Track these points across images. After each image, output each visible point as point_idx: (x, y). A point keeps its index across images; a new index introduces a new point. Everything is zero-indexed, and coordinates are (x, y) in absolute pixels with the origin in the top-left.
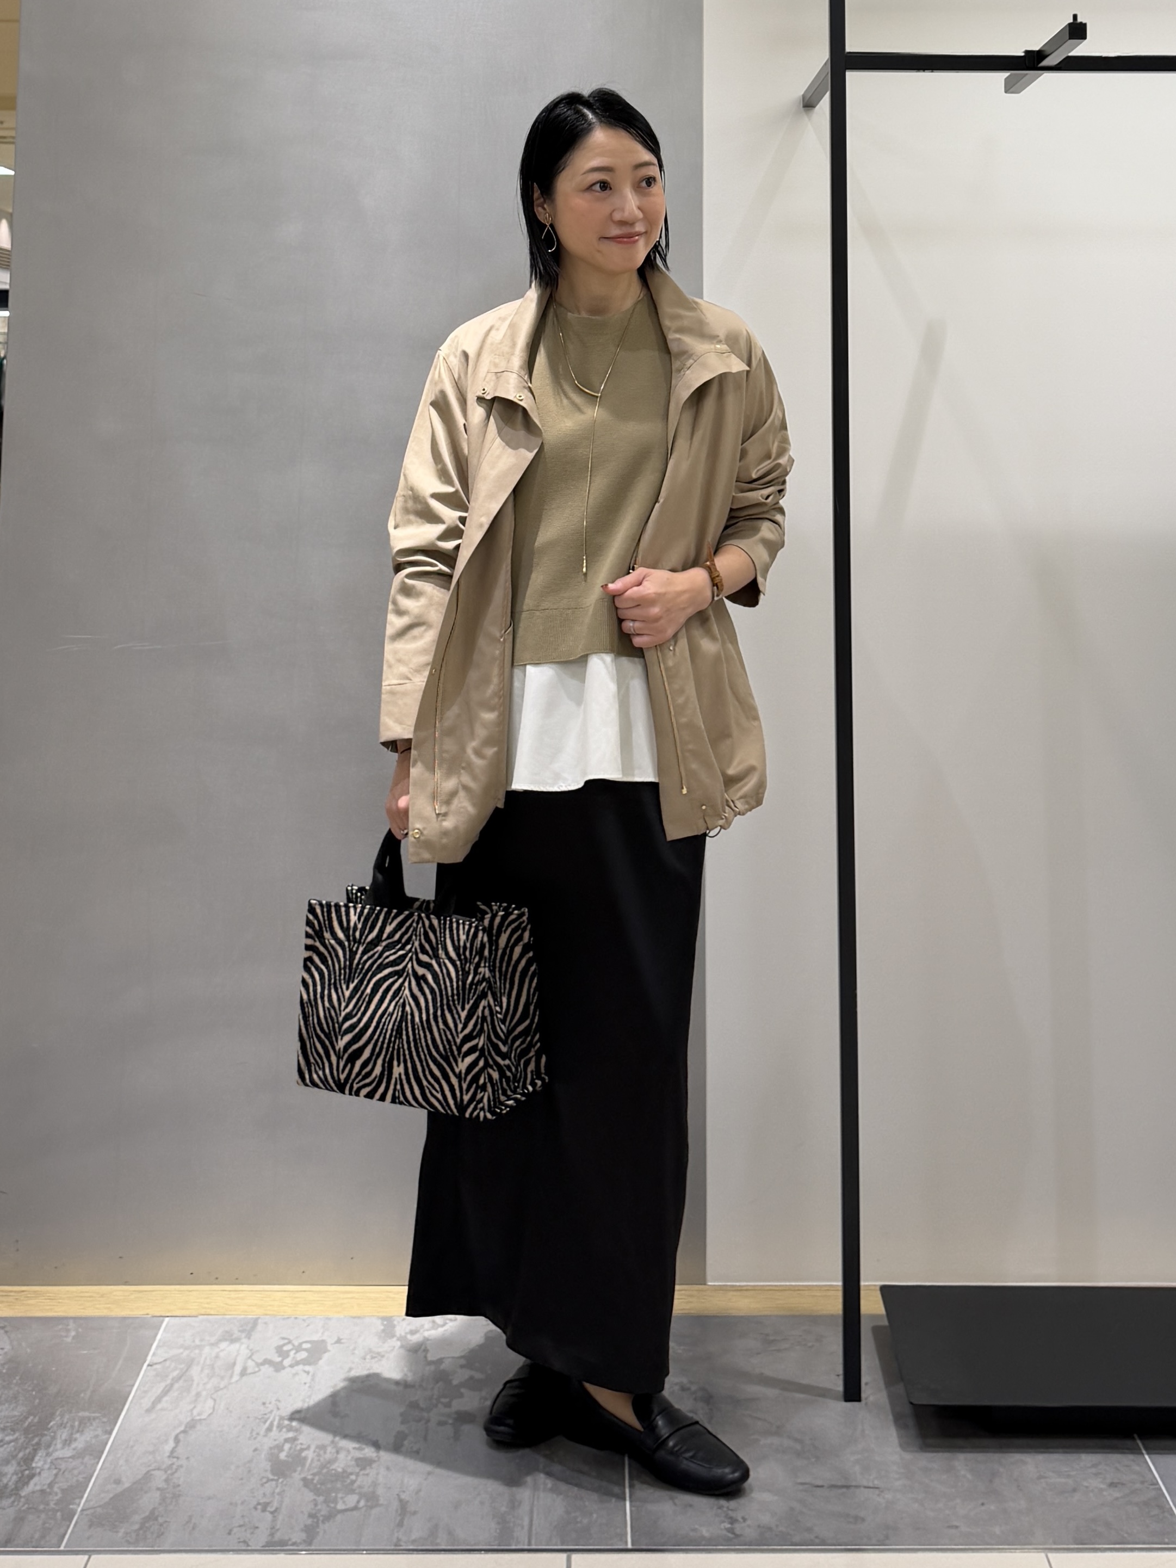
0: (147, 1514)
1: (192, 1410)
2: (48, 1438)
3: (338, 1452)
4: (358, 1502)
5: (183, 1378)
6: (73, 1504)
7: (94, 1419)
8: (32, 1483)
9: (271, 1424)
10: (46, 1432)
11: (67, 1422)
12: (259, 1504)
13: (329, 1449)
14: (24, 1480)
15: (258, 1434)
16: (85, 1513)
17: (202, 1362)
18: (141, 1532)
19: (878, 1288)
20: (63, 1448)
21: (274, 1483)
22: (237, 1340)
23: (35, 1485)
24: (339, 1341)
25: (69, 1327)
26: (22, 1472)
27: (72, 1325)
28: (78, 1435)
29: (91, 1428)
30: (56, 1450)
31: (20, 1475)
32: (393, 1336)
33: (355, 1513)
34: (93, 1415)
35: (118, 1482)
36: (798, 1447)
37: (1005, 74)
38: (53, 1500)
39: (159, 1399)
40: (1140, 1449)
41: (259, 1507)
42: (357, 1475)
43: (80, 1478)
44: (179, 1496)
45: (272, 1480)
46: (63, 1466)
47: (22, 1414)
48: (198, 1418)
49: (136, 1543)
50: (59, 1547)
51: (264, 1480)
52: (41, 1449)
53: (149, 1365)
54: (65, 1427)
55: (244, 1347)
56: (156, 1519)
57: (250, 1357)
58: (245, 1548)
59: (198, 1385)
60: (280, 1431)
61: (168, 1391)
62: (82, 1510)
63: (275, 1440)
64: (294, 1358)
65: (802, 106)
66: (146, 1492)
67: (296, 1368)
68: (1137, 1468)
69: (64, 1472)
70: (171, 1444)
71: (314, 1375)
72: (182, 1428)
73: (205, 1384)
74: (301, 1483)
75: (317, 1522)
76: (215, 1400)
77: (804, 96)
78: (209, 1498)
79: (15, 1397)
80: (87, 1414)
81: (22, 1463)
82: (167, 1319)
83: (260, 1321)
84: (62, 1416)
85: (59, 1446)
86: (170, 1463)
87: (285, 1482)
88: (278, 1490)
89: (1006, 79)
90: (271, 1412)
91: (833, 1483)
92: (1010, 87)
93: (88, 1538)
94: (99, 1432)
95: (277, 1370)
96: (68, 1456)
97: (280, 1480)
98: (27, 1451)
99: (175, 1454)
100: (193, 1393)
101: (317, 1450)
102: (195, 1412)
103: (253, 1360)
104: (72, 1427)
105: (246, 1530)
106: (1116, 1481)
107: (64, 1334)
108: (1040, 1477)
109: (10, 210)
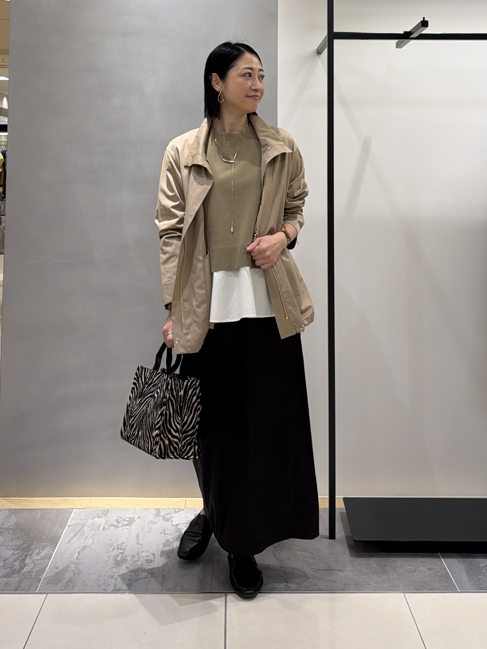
0: (68, 580)
1: (84, 543)
2: (31, 552)
3: (139, 558)
4: (147, 575)
5: (81, 531)
6: (41, 576)
7: (48, 545)
8: (25, 568)
9: (114, 548)
10: (30, 550)
11: (38, 547)
12: (110, 576)
13: (136, 556)
14: (22, 568)
15: (109, 551)
16: (45, 579)
17: (88, 524)
18: (66, 586)
19: (342, 498)
20: (36, 556)
21: (116, 568)
22: (101, 517)
23: (26, 569)
24: (139, 517)
25: (38, 512)
26: (21, 564)
27: (39, 512)
28: (42, 551)
29: (47, 549)
30: (34, 557)
31: (20, 566)
32: (160, 516)
33: (146, 579)
34: (47, 544)
35: (57, 568)
36: (312, 556)
37: (396, 41)
38: (33, 575)
39: (72, 538)
40: (440, 557)
41: (110, 577)
42: (147, 565)
43: (43, 567)
44: (80, 573)
45: (115, 567)
46: (37, 562)
47: (21, 544)
48: (87, 545)
49: (65, 589)
50: (36, 591)
51: (112, 567)
52: (28, 556)
53: (68, 526)
54: (37, 549)
55: (104, 520)
56: (72, 581)
57: (106, 523)
58: (105, 591)
59: (87, 533)
60: (117, 550)
61: (76, 535)
62: (44, 578)
63: (116, 553)
64: (122, 524)
65: (316, 53)
66: (68, 572)
67: (123, 527)
68: (439, 563)
69: (37, 565)
70: (77, 554)
71: (130, 530)
72: (81, 549)
73: (89, 533)
74: (126, 568)
75: (132, 583)
76: (93, 539)
77: (317, 49)
78: (91, 574)
79: (18, 538)
80: (45, 544)
81: (21, 561)
82: (74, 510)
83: (109, 510)
84: (36, 544)
85: (35, 555)
86: (77, 561)
87: (119, 568)
88: (117, 571)
89: (397, 43)
90: (114, 543)
91: (325, 568)
92: (398, 46)
93: (46, 588)
94: (50, 550)
95: (116, 528)
96: (38, 559)
97: (118, 567)
98: (23, 557)
99: (78, 558)
100: (85, 536)
101: (132, 557)
102: (86, 543)
103: (107, 524)
104: (40, 548)
105: (105, 585)
106: (430, 568)
107: (36, 515)
108: (402, 567)
109: (8, 94)
